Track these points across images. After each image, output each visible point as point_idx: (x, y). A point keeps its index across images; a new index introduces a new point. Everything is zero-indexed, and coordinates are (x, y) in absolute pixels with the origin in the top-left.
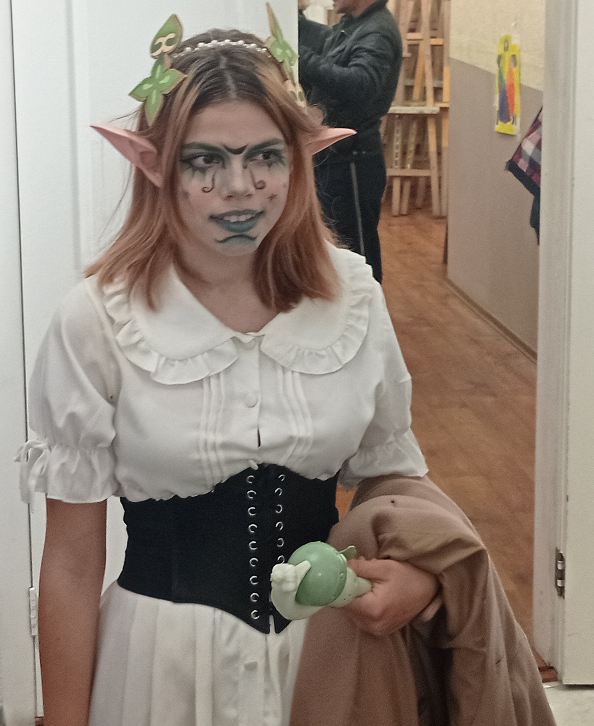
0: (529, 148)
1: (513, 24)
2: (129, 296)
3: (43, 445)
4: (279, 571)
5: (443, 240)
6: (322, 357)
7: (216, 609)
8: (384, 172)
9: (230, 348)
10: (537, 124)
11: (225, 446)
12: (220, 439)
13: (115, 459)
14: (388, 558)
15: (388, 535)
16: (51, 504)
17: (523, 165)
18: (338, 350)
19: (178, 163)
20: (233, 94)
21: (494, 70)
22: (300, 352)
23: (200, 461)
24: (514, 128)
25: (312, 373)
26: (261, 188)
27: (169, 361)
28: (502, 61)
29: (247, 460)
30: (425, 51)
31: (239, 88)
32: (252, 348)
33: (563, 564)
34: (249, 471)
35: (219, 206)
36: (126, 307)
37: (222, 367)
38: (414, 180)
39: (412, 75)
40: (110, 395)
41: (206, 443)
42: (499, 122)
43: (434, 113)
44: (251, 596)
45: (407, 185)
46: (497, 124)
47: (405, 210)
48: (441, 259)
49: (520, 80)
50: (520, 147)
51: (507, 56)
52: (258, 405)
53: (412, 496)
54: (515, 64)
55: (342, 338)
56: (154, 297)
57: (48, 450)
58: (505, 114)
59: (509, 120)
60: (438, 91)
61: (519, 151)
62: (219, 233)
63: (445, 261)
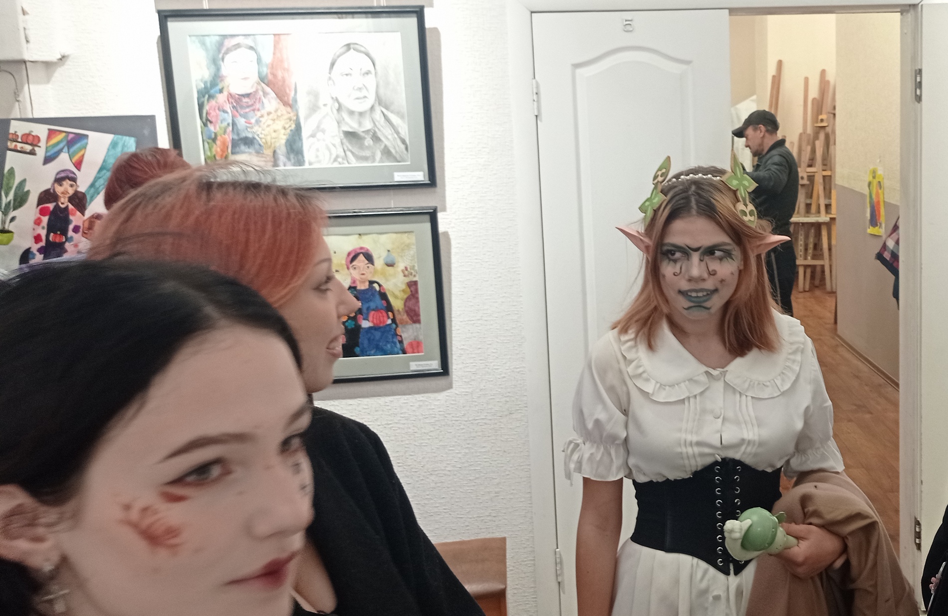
0: (891, 244)
1: (878, 161)
2: (636, 343)
3: (580, 441)
4: (730, 524)
5: (834, 308)
6: (767, 386)
7: (694, 557)
8: (795, 262)
9: (704, 378)
10: (896, 228)
11: (699, 444)
12: (695, 438)
13: (628, 452)
14: (810, 524)
15: (810, 508)
16: (586, 481)
17: (887, 256)
18: (778, 382)
19: (659, 255)
20: (694, 212)
21: (866, 191)
22: (752, 383)
23: (681, 453)
24: (881, 231)
25: (760, 397)
26: (714, 275)
27: (662, 386)
28: (871, 186)
29: (713, 455)
30: (819, 180)
31: (698, 207)
32: (719, 379)
33: (920, 528)
34: (716, 463)
35: (685, 286)
36: (634, 350)
37: (698, 390)
38: (813, 267)
39: (810, 195)
40: (623, 408)
41: (685, 441)
42: (871, 227)
43: (826, 221)
44: (718, 549)
45: (809, 271)
46: (869, 228)
47: (807, 287)
48: (833, 321)
49: (884, 198)
50: (885, 243)
51: (875, 182)
52: (722, 417)
53: (831, 484)
54: (880, 188)
55: (782, 375)
56: (653, 343)
57: (583, 445)
58: (874, 222)
59: (877, 225)
60: (828, 207)
61: (884, 246)
62: (684, 303)
63: (836, 322)
